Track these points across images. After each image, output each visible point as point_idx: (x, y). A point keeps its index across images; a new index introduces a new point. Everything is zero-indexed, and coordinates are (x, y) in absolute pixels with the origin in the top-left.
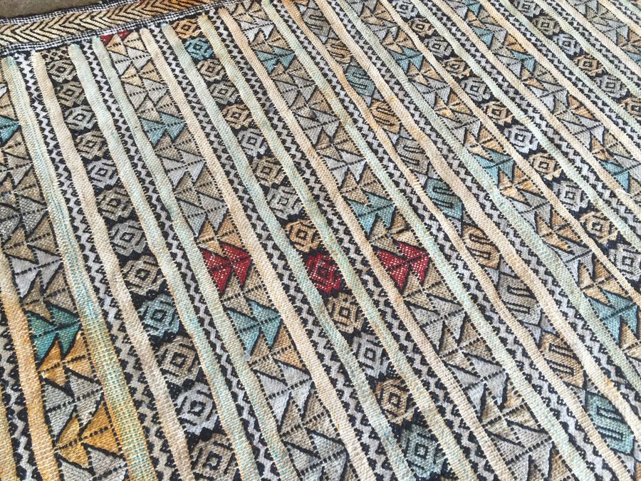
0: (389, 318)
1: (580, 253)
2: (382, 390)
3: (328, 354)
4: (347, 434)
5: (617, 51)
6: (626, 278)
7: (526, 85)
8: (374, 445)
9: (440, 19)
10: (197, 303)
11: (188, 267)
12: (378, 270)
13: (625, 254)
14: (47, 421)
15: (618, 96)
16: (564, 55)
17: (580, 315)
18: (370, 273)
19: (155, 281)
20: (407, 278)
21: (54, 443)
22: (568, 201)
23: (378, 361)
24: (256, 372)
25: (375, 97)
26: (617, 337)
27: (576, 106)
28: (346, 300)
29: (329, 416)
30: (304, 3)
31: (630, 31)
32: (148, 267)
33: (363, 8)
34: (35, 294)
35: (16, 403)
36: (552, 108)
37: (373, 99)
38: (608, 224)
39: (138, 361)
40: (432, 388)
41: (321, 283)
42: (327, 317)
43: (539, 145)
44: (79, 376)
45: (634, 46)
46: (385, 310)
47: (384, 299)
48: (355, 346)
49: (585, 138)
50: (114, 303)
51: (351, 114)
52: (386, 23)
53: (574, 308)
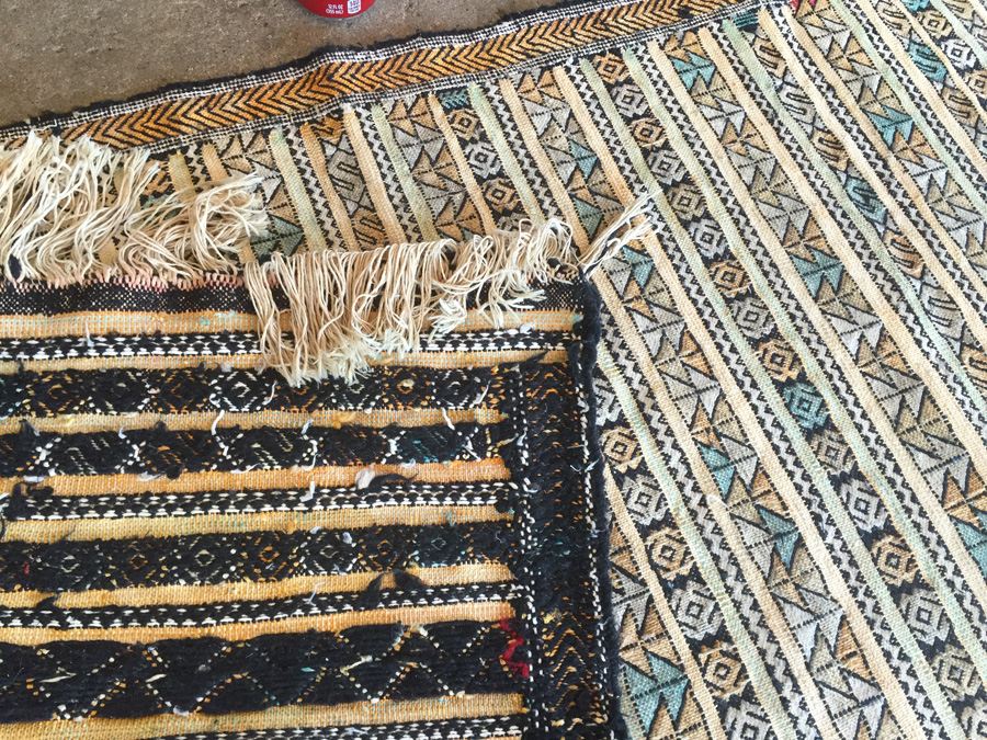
1: (632, 593)
5: (779, 255)
6: (685, 636)
7: (628, 309)
9: (531, 182)
13: (694, 598)
15: (757, 336)
16: (698, 258)
22: (638, 508)
27: (689, 352)
30: (334, 141)
31: (811, 218)
33: (421, 154)
36: (654, 353)
38: (683, 550)
43: (621, 414)
45: (807, 247)
49: (688, 408)
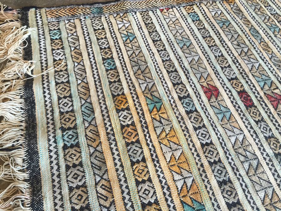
2: (270, 141)
3: (249, 127)
4: (258, 153)
8: (268, 158)
10: (200, 102)
11: (196, 90)
12: (266, 101)
14: (155, 130)
18: (263, 102)
19: (185, 93)
20: (277, 105)
21: (158, 138)
23: (268, 132)
24: (223, 128)
25: (262, 41)
28: (255, 109)
29: (251, 146)
32: (183, 88)
34: (147, 91)
35: (144, 123)
37: (261, 41)
39: (182, 117)
41: (245, 102)
42: (248, 114)
44: (164, 119)
46: (270, 115)
47: (269, 111)
48: (259, 125)
50: (172, 98)
51: (253, 46)
52: (264, 15)
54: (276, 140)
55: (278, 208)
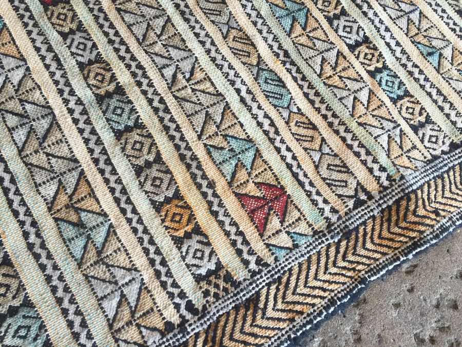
0: (101, 21)
2: (89, 71)
3: (44, 47)
4: (55, 102)
8: (78, 109)
17: (261, 15)
23: (88, 51)
26: (288, 30)
28: (64, 8)
29: (40, 89)
40: (133, 69)
42: (46, 20)
46: (98, 14)
47: (98, 7)
48: (68, 41)
53: (256, 10)
54: (102, 66)
55: (85, 210)
